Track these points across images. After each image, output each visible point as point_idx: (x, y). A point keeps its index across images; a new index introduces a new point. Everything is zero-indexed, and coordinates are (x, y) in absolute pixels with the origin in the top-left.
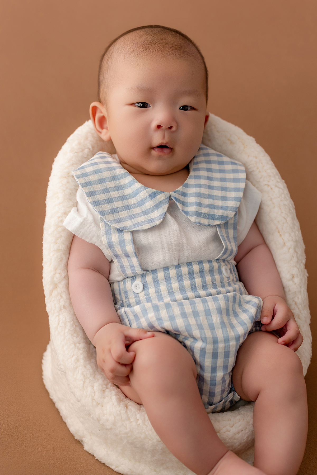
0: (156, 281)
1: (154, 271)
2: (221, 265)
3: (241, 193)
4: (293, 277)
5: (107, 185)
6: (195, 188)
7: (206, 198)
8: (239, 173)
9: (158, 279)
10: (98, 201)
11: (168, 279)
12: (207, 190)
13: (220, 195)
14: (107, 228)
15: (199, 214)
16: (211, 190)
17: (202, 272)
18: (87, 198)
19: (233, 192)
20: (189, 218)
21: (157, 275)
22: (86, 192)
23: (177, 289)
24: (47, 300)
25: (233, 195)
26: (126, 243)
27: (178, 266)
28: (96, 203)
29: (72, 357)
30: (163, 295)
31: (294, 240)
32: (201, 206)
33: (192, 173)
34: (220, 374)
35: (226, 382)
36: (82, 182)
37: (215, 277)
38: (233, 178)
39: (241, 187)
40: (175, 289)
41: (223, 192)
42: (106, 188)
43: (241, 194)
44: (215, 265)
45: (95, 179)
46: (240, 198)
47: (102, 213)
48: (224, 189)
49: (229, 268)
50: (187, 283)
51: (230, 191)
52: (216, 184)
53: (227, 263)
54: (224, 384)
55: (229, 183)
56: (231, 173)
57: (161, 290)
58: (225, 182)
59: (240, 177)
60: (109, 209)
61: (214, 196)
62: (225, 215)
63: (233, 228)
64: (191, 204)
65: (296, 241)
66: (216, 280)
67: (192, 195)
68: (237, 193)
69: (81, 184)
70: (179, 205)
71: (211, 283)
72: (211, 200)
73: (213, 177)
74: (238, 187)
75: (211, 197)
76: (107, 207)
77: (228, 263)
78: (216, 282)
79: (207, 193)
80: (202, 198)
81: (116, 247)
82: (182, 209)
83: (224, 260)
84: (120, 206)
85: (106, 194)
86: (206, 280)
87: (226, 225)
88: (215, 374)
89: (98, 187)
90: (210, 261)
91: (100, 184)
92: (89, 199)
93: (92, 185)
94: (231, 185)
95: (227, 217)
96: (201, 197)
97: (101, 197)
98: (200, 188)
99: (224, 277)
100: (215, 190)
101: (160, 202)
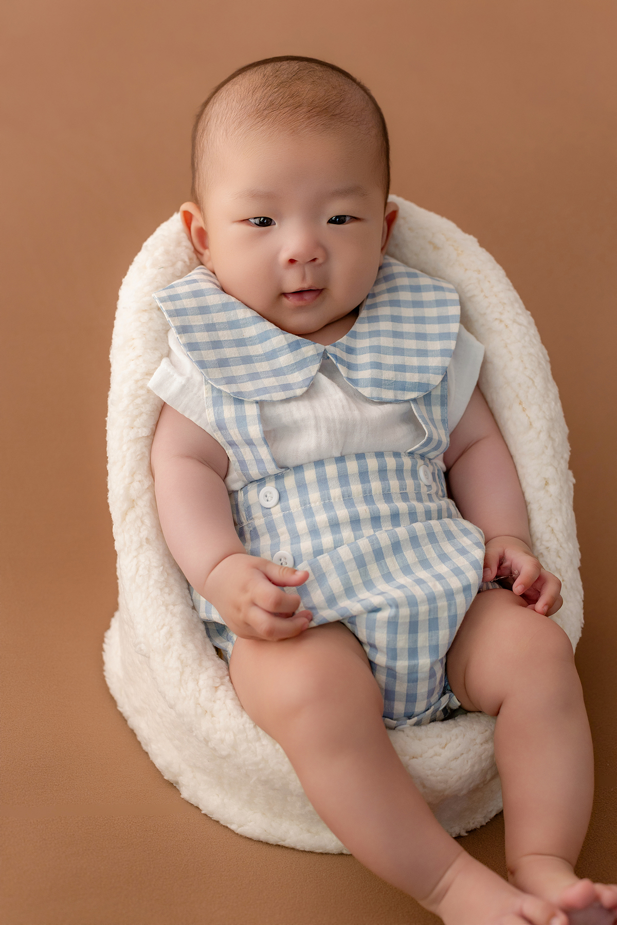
0: (302, 486)
1: (299, 468)
2: (417, 463)
3: (452, 341)
4: (547, 484)
5: (213, 319)
6: (370, 337)
7: (390, 355)
8: (447, 306)
9: (305, 481)
10: (197, 343)
11: (322, 481)
12: (391, 340)
13: (414, 347)
14: (215, 394)
15: (377, 383)
16: (397, 340)
17: (382, 472)
18: (178, 336)
19: (438, 342)
20: (360, 390)
21: (304, 475)
22: (176, 325)
23: (339, 499)
24: (116, 529)
25: (437, 345)
26: (248, 421)
27: (341, 459)
28: (192, 347)
29: (162, 629)
30: (314, 510)
31: (547, 417)
32: (381, 369)
33: (363, 314)
34: (424, 661)
35: (437, 676)
36: (168, 309)
37: (406, 481)
38: (437, 316)
39: (451, 331)
40: (334, 499)
41: (419, 341)
42: (211, 322)
43: (452, 344)
44: (407, 462)
45: (193, 306)
46: (451, 350)
47: (202, 364)
48: (421, 336)
49: (432, 471)
50: (356, 488)
51: (432, 340)
52: (407, 328)
53: (428, 462)
54: (433, 679)
55: (430, 325)
56: (434, 307)
57: (311, 501)
58: (422, 325)
59: (450, 314)
60: (214, 359)
61: (403, 349)
62: (424, 381)
63: (439, 403)
64: (363, 367)
65: (552, 419)
66: (407, 487)
67: (364, 351)
68: (445, 341)
69: (167, 311)
70: (342, 369)
71: (398, 491)
72: (399, 356)
73: (401, 317)
74: (446, 331)
75: (398, 351)
76: (210, 355)
77: (430, 462)
78: (407, 491)
79: (392, 345)
80: (382, 355)
81: (230, 429)
82: (346, 376)
83: (422, 456)
84: (233, 356)
85: (210, 332)
86: (389, 485)
87: (427, 399)
88: (416, 661)
89: (197, 320)
90: (397, 455)
91: (200, 314)
92: (180, 338)
93: (187, 315)
94: (433, 329)
95: (429, 384)
96: (379, 352)
97: (201, 337)
98: (378, 338)
99: (422, 484)
100: (406, 339)
101: (305, 359)
